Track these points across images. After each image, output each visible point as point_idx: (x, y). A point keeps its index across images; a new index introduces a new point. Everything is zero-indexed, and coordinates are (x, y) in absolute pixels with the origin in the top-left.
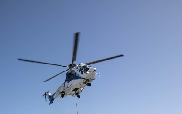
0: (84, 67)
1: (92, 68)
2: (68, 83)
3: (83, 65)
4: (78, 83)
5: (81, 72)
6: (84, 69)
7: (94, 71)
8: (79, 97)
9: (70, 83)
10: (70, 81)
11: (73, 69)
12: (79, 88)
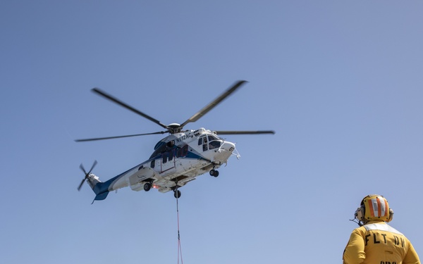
0: (211, 138)
1: (226, 142)
2: (165, 161)
3: (206, 132)
4: (190, 166)
5: (201, 146)
6: (208, 142)
7: (232, 149)
8: (178, 195)
9: (169, 164)
10: (170, 159)
11: (178, 135)
12: (187, 177)
